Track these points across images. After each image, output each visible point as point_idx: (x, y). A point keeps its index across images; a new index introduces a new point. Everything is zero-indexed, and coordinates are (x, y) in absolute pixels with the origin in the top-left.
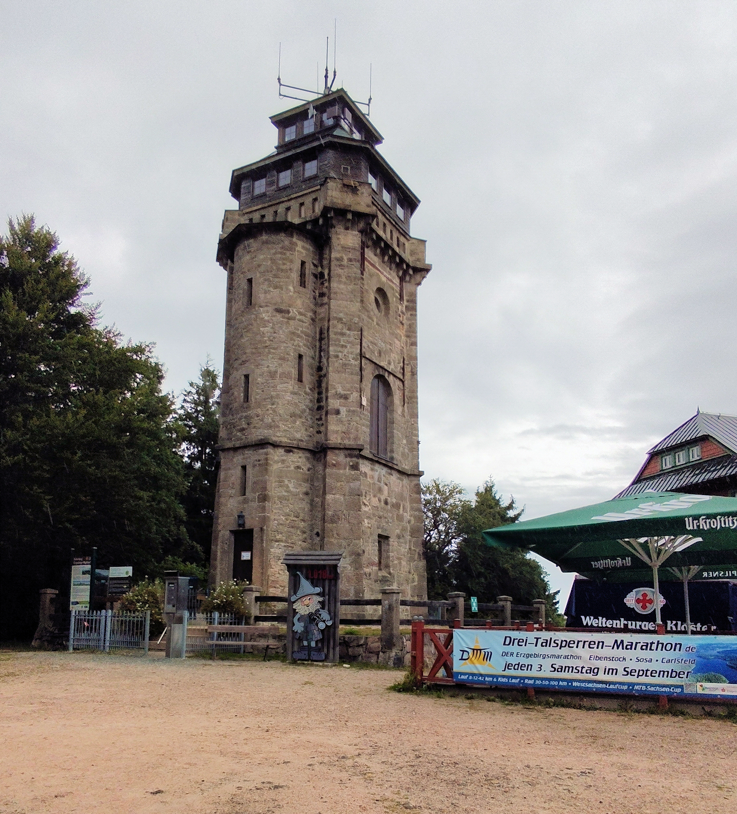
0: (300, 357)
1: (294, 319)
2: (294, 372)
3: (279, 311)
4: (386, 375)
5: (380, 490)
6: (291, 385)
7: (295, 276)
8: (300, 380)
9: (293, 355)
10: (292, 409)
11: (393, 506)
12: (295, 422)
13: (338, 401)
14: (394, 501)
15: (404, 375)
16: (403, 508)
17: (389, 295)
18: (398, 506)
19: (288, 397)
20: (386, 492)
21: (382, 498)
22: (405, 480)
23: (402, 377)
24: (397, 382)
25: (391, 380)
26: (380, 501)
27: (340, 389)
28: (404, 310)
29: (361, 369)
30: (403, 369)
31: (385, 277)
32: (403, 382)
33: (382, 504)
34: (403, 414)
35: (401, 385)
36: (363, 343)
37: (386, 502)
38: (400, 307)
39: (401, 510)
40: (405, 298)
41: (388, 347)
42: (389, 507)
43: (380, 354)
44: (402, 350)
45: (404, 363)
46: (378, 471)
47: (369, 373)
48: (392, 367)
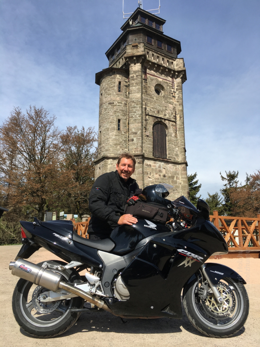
0: (119, 121)
1: (116, 106)
2: (116, 127)
3: (110, 104)
4: (163, 121)
5: (160, 171)
6: (115, 132)
7: (116, 88)
8: (119, 129)
9: (116, 120)
10: (115, 142)
11: (169, 177)
12: (117, 147)
13: (133, 135)
14: (170, 175)
15: (176, 119)
16: (177, 178)
17: (164, 86)
18: (173, 177)
19: (114, 137)
20: (164, 172)
21: (162, 174)
22: (178, 166)
23: (174, 120)
24: (171, 123)
25: (167, 122)
26: (160, 175)
27: (134, 131)
28: (175, 90)
29: (146, 120)
30: (175, 116)
31: (161, 79)
32: (175, 122)
33: (162, 177)
34: (176, 136)
35: (174, 124)
36: (147, 109)
37: (164, 176)
38: (172, 90)
39: (175, 179)
40: (176, 85)
41: (164, 108)
42: (166, 178)
43: (158, 112)
44: (174, 108)
45: (175, 114)
46: (158, 164)
47: (151, 121)
48: (167, 117)
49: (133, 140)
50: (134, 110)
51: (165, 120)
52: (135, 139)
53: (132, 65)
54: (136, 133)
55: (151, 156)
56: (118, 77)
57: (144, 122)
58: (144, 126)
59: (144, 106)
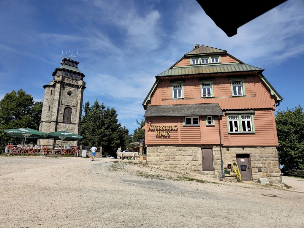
0: (50, 106)
1: (49, 100)
2: (48, 109)
3: (46, 99)
4: (70, 107)
5: (66, 127)
6: (47, 111)
7: (50, 93)
8: (49, 110)
9: (48, 106)
10: (47, 115)
11: (70, 129)
12: (47, 117)
14: (71, 129)
15: (77, 106)
16: (74, 130)
17: (72, 92)
18: (72, 130)
19: (46, 113)
20: (67, 127)
21: (66, 128)
22: (75, 125)
23: (76, 106)
24: (74, 107)
25: (72, 107)
26: (65, 129)
27: (54, 111)
28: (79, 93)
29: (61, 107)
30: (77, 105)
31: (71, 89)
32: (77, 107)
33: (66, 129)
34: (76, 113)
35: (76, 108)
36: (62, 102)
37: (67, 129)
38: (77, 93)
39: (73, 130)
40: (79, 91)
41: (71, 101)
42: (68, 130)
43: (68, 103)
44: (77, 101)
45: (77, 103)
46: (65, 124)
47: (64, 107)
48: (73, 105)
49: (53, 115)
50: (55, 103)
51: (71, 106)
52: (54, 115)
53: (57, 84)
54: (55, 112)
55: (62, 121)
56: (51, 88)
57: (60, 108)
58: (60, 109)
59: (61, 101)
